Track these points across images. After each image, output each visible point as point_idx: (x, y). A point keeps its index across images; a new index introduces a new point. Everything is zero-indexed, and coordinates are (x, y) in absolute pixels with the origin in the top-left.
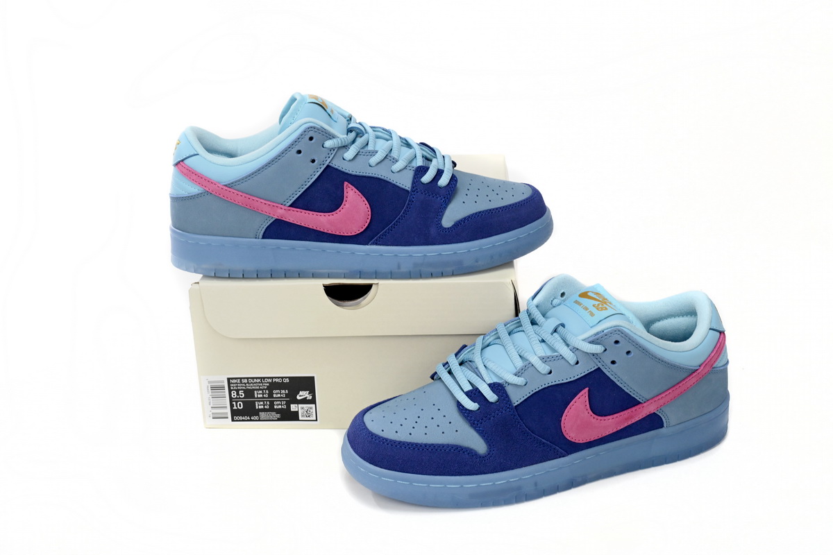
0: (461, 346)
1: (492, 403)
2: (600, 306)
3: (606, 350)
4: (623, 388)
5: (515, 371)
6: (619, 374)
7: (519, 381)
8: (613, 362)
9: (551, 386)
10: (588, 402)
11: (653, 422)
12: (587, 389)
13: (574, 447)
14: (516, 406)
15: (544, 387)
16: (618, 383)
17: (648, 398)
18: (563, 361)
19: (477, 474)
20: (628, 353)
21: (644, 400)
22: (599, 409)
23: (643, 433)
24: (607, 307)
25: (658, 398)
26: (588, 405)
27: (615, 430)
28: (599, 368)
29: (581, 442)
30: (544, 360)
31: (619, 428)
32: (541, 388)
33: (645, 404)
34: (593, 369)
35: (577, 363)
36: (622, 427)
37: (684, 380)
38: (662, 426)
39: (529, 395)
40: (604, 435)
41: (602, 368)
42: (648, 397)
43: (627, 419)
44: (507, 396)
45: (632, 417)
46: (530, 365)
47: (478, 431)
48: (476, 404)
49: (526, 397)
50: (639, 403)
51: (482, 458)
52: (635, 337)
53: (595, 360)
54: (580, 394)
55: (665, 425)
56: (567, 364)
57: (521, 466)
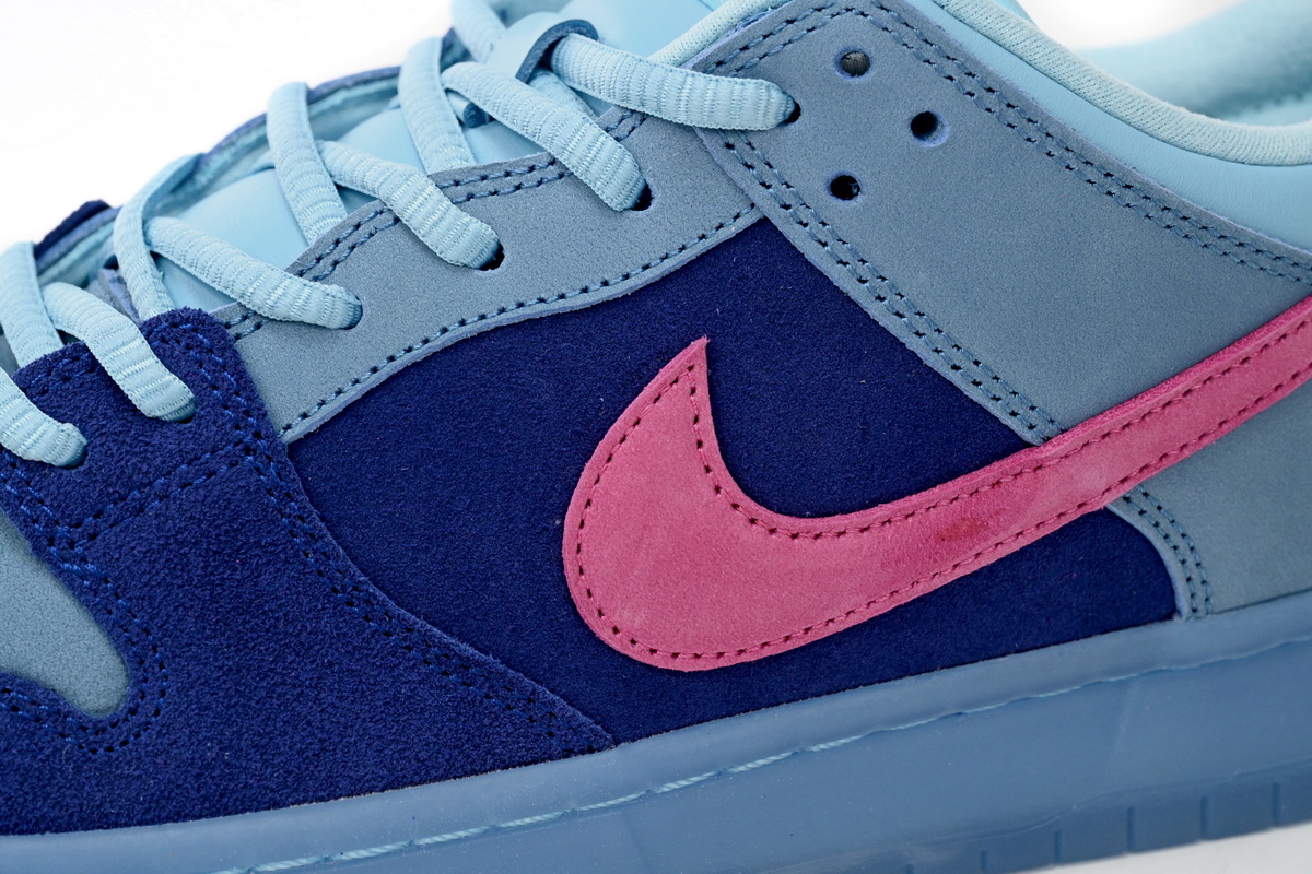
0: (75, 206)
1: (157, 422)
3: (795, 115)
4: (913, 344)
5: (296, 251)
6: (877, 257)
7: (318, 300)
8: (844, 187)
9: (499, 330)
10: (707, 420)
11: (1109, 573)
12: (704, 341)
13: (647, 698)
14: (295, 447)
15: (456, 333)
16: (876, 311)
17: (1062, 414)
18: (560, 192)
19: (58, 830)
20: (924, 125)
21: (1044, 428)
22: (778, 466)
25: (1121, 416)
26: (711, 442)
27: (883, 606)
28: (764, 223)
29: (685, 665)
30: (460, 188)
31: (908, 595)
32: (439, 342)
33: (1049, 451)
34: (731, 230)
35: (644, 200)
36: (923, 588)
38: (1168, 611)
39: (372, 381)
41: (779, 219)
42: (1062, 405)
43: (947, 537)
44: (244, 383)
45: (976, 529)
46: (386, 218)
47: (71, 583)
48: (69, 426)
49: (352, 394)
50: (1015, 444)
51: (93, 730)
52: (956, 32)
53: (738, 174)
54: (664, 374)
55: (1183, 603)
56: (584, 204)
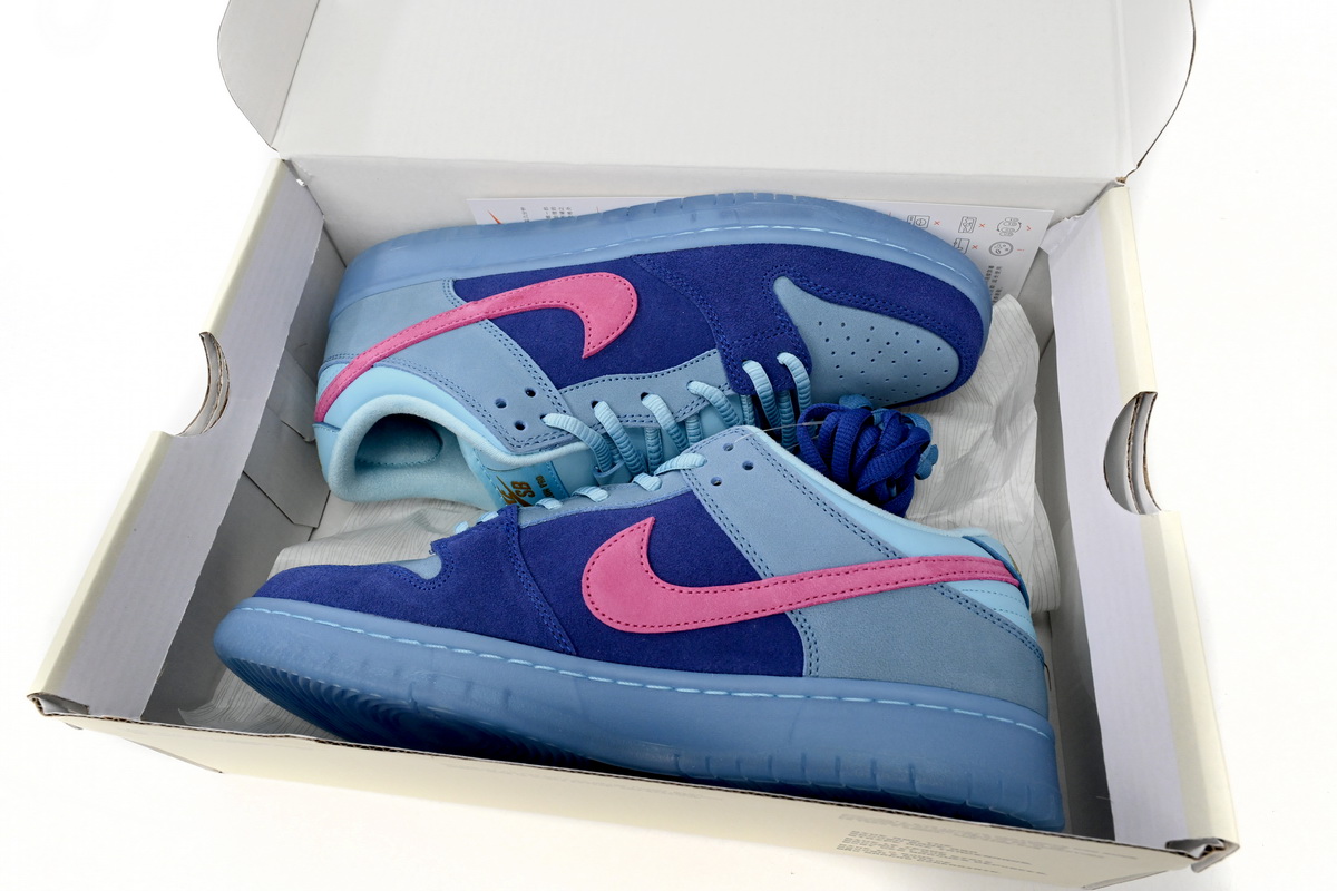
1: (754, 360)
2: (522, 491)
3: (706, 461)
8: (531, 393)
10: (586, 335)
11: (469, 290)
12: (583, 357)
13: (618, 267)
14: (713, 348)
20: (501, 405)
22: (569, 321)
23: (492, 276)
24: (511, 488)
26: (586, 330)
28: (691, 492)
29: (605, 274)
31: (534, 286)
33: (483, 316)
34: (568, 388)
35: (594, 404)
37: (405, 347)
38: (458, 283)
40: (563, 279)
41: (553, 388)
43: (519, 298)
44: (726, 367)
45: (510, 299)
48: (781, 363)
50: (493, 319)
51: (785, 272)
55: (451, 284)
57: (718, 248)
